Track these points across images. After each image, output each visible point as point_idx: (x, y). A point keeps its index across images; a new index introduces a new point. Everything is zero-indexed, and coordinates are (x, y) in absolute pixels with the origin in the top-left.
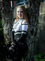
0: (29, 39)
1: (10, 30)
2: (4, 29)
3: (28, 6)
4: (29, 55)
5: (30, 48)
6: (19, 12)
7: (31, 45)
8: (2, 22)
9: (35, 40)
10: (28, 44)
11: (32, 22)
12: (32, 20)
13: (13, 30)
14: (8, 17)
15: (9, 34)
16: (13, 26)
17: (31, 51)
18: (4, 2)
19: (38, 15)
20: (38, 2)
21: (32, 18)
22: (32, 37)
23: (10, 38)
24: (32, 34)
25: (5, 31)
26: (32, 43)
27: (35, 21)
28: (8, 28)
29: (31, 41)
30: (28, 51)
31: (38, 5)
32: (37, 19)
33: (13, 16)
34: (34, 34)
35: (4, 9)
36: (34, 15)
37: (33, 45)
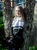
0: (25, 34)
1: (10, 25)
2: (5, 24)
3: (25, 7)
4: (25, 46)
5: (26, 41)
6: (17, 11)
7: (26, 38)
8: (4, 19)
9: (30, 34)
10: (24, 38)
11: (28, 19)
12: (28, 18)
13: (12, 26)
14: (8, 15)
15: (9, 29)
16: (12, 22)
17: (27, 43)
18: (6, 3)
19: (33, 14)
20: (33, 3)
21: (28, 16)
22: (28, 32)
23: (10, 33)
24: (28, 30)
25: (6, 26)
26: (27, 37)
27: (30, 19)
28: (8, 24)
29: (26, 35)
30: (24, 43)
31: (33, 6)
32: (32, 17)
33: (12, 14)
34: (29, 29)
35: (5, 9)
36: (29, 14)
37: (29, 38)
